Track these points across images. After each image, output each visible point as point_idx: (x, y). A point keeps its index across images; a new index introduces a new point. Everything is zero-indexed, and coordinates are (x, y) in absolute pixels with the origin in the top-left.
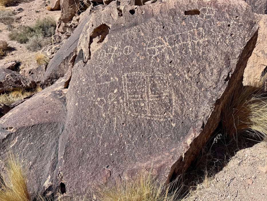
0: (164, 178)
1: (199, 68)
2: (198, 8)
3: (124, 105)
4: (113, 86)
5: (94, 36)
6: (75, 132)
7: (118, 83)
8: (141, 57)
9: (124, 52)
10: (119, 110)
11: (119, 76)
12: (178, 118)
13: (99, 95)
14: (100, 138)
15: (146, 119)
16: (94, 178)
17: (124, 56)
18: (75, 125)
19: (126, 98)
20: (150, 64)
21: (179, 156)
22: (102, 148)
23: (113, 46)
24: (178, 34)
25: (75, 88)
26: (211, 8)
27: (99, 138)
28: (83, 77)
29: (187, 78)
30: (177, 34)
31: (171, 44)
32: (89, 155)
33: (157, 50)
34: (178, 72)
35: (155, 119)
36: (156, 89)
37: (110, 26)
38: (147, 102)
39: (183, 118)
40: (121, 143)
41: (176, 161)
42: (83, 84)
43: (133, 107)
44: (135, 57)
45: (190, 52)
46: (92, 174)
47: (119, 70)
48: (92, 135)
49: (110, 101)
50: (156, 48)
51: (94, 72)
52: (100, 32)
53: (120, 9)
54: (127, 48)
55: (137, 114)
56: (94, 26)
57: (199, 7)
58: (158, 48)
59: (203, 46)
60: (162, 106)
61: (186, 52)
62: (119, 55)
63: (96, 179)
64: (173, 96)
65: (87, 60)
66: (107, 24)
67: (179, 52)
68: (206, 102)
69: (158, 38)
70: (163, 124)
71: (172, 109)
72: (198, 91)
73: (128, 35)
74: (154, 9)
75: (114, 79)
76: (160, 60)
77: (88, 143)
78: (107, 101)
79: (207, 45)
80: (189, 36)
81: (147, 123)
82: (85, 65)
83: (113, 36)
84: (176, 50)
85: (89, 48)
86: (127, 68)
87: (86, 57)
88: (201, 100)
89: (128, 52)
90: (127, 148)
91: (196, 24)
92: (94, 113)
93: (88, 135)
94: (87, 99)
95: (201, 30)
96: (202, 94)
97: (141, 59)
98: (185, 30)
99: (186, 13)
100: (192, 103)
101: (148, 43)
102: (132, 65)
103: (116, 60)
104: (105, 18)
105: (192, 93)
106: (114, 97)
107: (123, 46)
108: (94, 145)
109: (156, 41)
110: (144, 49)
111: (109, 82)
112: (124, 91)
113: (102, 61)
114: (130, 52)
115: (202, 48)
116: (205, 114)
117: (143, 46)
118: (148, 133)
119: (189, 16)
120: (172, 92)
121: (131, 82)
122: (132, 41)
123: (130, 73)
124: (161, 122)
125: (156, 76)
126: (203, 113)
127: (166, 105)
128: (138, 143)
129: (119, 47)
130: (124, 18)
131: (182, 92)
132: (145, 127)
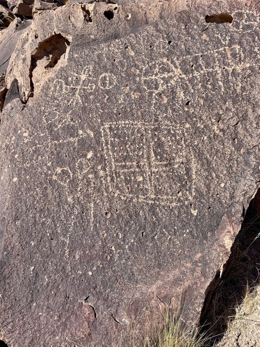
0: (194, 314)
1: (237, 114)
2: (229, 11)
3: (107, 181)
4: (84, 145)
5: (39, 55)
6: (17, 234)
7: (93, 141)
8: (133, 94)
9: (99, 84)
10: (99, 190)
11: (95, 127)
12: (202, 200)
13: (58, 163)
14: (66, 242)
15: (147, 204)
16: (65, 324)
17: (100, 91)
18: (15, 220)
19: (111, 168)
20: (150, 105)
21: (215, 270)
22: (72, 261)
23: (77, 74)
24: (197, 55)
25: (10, 149)
26: (251, 12)
27: (64, 243)
28: (24, 129)
29: (217, 132)
30: (195, 55)
31: (186, 72)
32: (48, 277)
33: (162, 82)
34: (200, 121)
35: (162, 204)
36: (164, 151)
37: (70, 38)
38: (147, 175)
39: (209, 199)
40: (106, 249)
41: (210, 280)
42: (26, 141)
43: (124, 184)
44: (121, 94)
45: (220, 87)
46: (60, 317)
47: (93, 117)
48: (50, 238)
49: (81, 173)
50: (159, 78)
51: (44, 119)
52: (51, 48)
53: (86, 9)
54: (105, 77)
55: (131, 195)
56: (39, 38)
57: (230, 9)
58: (163, 79)
59: (243, 76)
60: (174, 180)
61: (213, 85)
62: (91, 89)
63: (68, 326)
64: (193, 163)
65: (27, 98)
66: (63, 35)
67: (201, 85)
68: (249, 172)
69: (161, 61)
70: (176, 212)
71: (191, 185)
72: (236, 153)
73: (106, 55)
74: (148, 11)
75: (86, 132)
76: (168, 100)
77: (43, 255)
78: (74, 173)
79: (249, 76)
80: (217, 59)
81: (149, 210)
82: (24, 106)
83: (76, 55)
84: (196, 83)
85: (31, 76)
86: (108, 114)
87: (24, 93)
88: (239, 169)
89: (108, 85)
90: (116, 258)
91: (228, 38)
92: (50, 196)
93: (41, 239)
94: (35, 170)
95: (237, 49)
96: (241, 159)
97: (133, 98)
98: (208, 49)
99: (208, 19)
100: (225, 175)
101: (144, 69)
102: (117, 109)
103: (86, 98)
104: (60, 23)
105: (224, 157)
106: (89, 166)
107: (96, 73)
108: (55, 257)
109: (157, 66)
110: (138, 79)
111: (77, 139)
112: (106, 155)
113: (58, 100)
114: (111, 84)
115: (240, 81)
116: (246, 192)
117: (135, 75)
118: (152, 228)
119: (213, 25)
120: (191, 156)
121: (119, 138)
122: (113, 64)
123: (115, 123)
124: (173, 208)
125: (163, 128)
126: (244, 190)
127: (180, 179)
128: (135, 248)
129: (90, 76)
130: (96, 25)
131: (209, 156)
132: (145, 218)
